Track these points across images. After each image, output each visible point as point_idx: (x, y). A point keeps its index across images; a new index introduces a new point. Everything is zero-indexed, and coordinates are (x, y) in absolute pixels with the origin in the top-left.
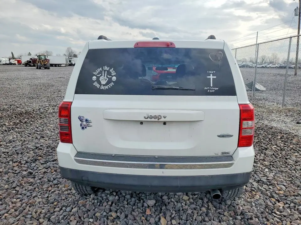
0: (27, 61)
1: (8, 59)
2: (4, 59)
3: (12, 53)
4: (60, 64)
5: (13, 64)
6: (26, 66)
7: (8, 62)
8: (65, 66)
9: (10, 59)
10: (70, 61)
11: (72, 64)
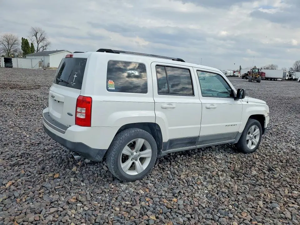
0: (245, 74)
1: (232, 72)
2: (229, 72)
3: (240, 67)
4: (276, 79)
5: (236, 76)
6: (243, 78)
7: (232, 74)
8: (282, 81)
9: (234, 72)
10: (290, 76)
11: (292, 78)
